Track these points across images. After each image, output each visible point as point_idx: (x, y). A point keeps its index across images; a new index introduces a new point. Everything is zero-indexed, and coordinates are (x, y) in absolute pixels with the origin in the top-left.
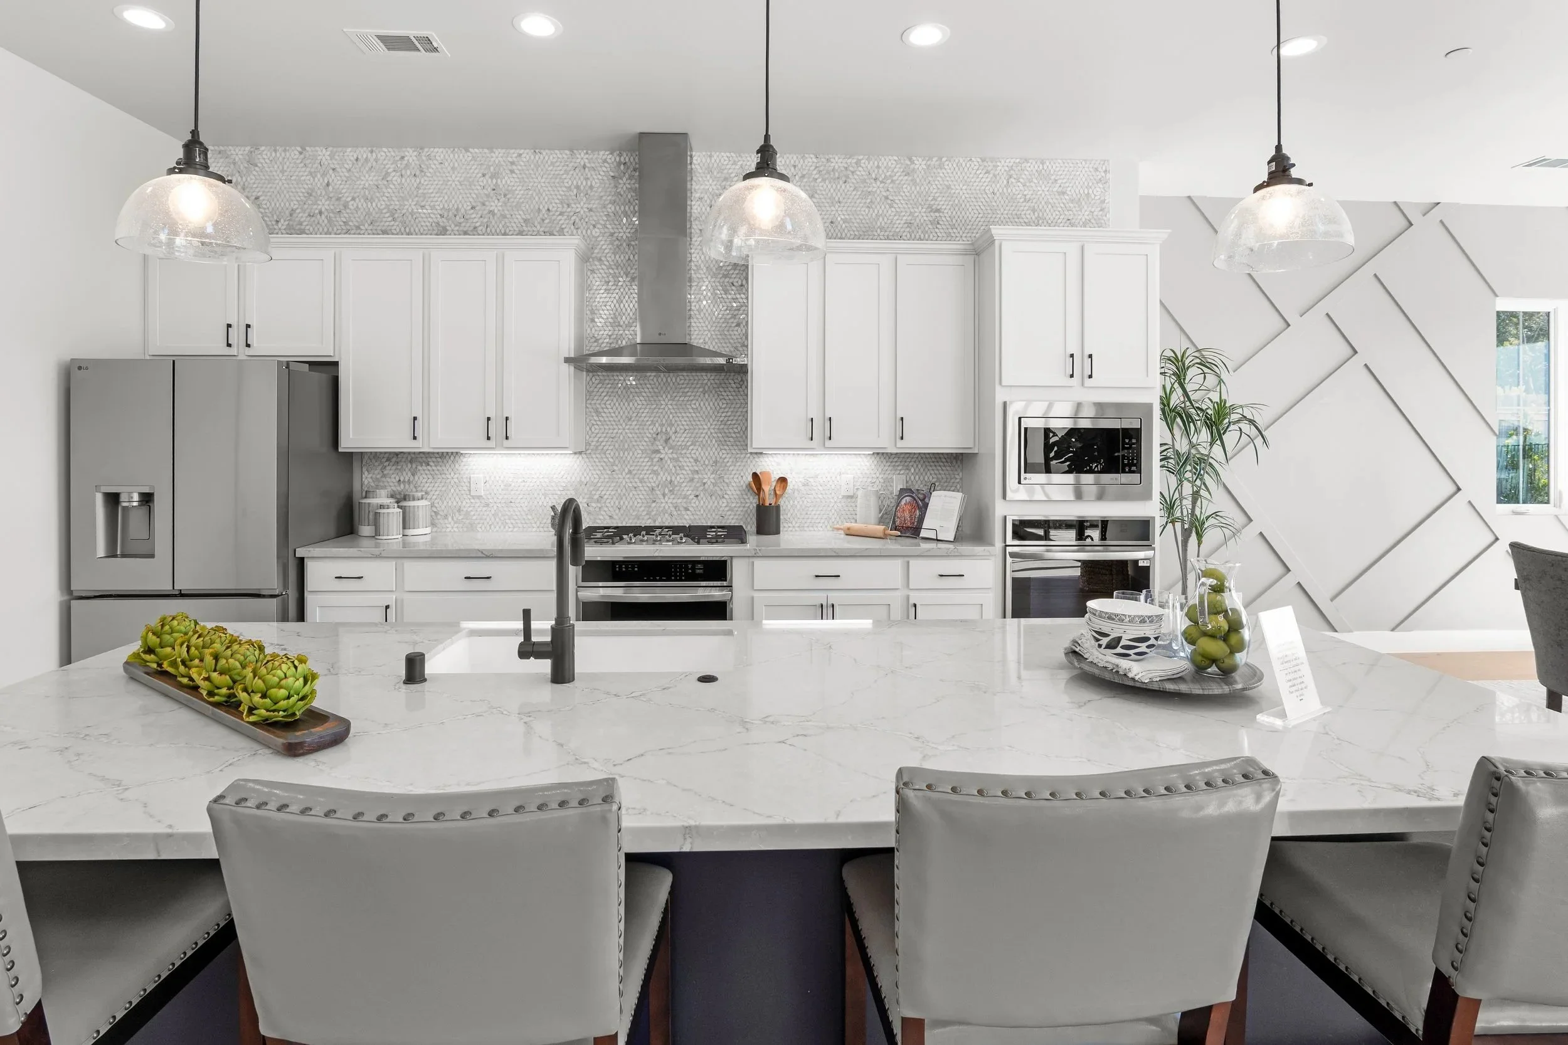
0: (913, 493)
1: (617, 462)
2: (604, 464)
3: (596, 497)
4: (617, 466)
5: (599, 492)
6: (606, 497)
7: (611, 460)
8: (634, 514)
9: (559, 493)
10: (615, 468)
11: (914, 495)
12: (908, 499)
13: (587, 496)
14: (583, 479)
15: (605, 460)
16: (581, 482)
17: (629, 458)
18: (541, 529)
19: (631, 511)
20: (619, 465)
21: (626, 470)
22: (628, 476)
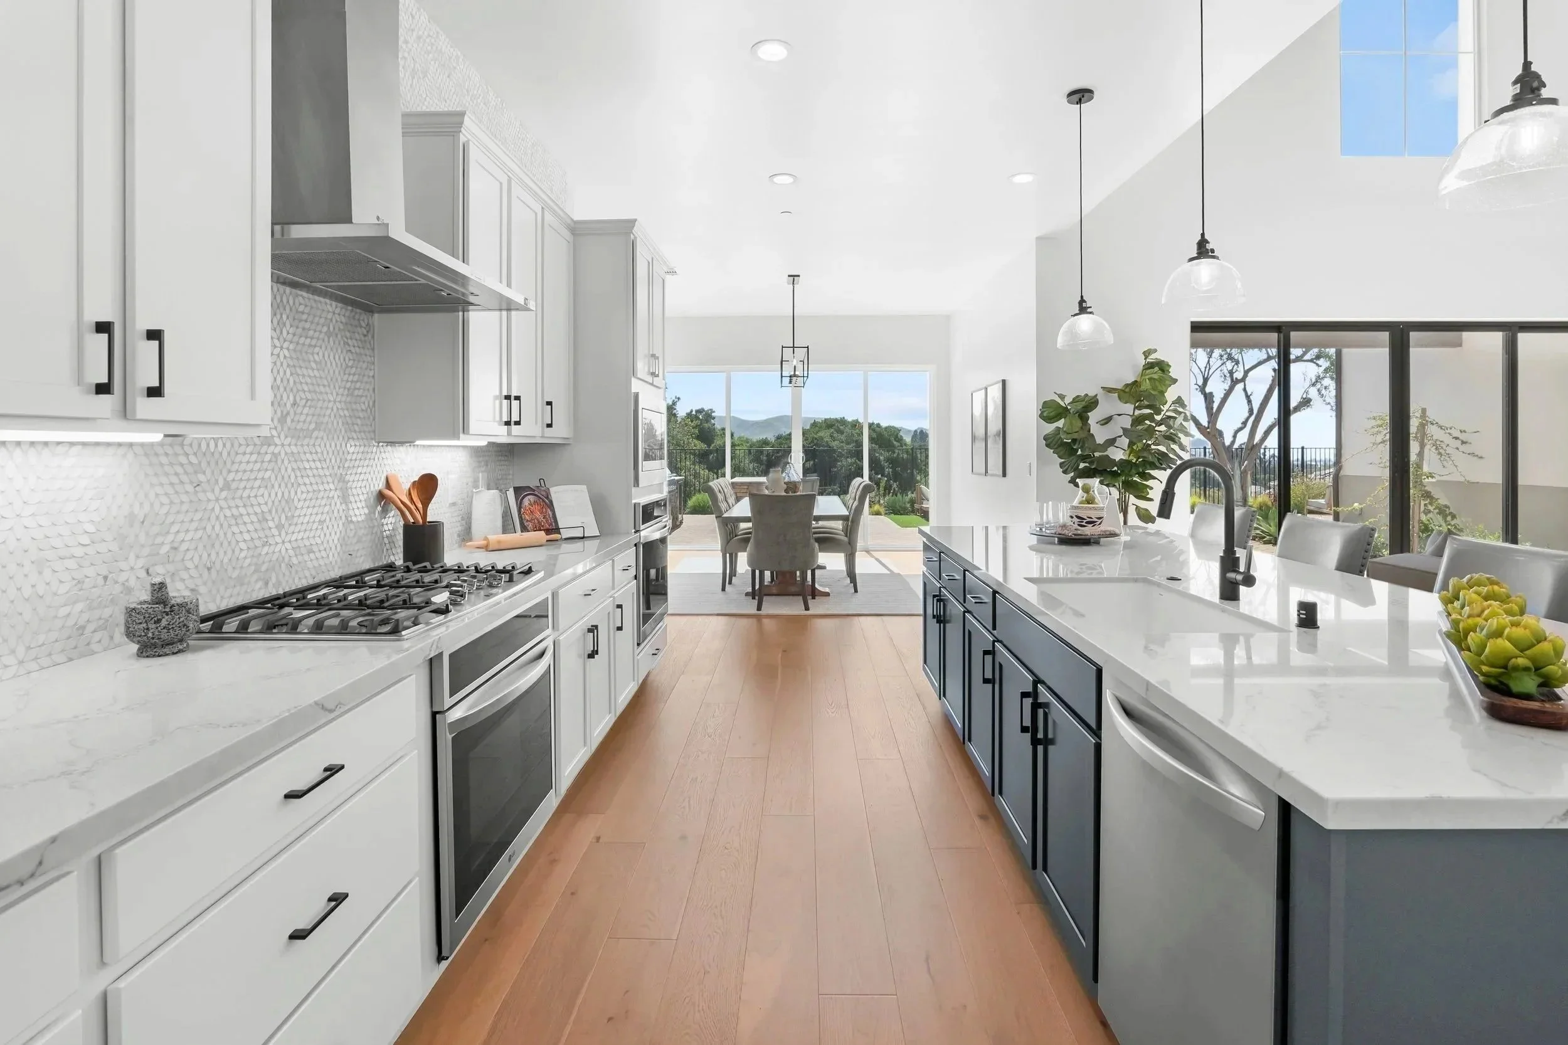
0: (534, 490)
1: (204, 465)
2: (179, 470)
3: (165, 549)
4: (204, 473)
5: (170, 537)
6: (184, 547)
7: (193, 459)
8: (235, 575)
9: (79, 552)
10: (201, 477)
11: (536, 493)
12: (531, 498)
13: (146, 551)
14: (136, 510)
15: (183, 459)
16: (131, 518)
17: (225, 454)
18: (33, 666)
19: (230, 569)
20: (208, 472)
21: (221, 482)
22: (224, 494)
